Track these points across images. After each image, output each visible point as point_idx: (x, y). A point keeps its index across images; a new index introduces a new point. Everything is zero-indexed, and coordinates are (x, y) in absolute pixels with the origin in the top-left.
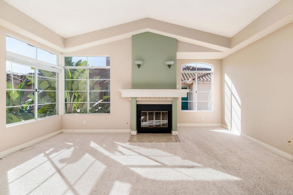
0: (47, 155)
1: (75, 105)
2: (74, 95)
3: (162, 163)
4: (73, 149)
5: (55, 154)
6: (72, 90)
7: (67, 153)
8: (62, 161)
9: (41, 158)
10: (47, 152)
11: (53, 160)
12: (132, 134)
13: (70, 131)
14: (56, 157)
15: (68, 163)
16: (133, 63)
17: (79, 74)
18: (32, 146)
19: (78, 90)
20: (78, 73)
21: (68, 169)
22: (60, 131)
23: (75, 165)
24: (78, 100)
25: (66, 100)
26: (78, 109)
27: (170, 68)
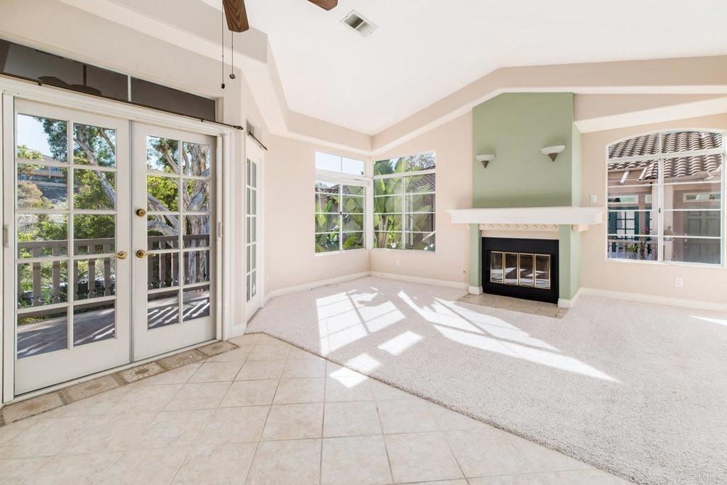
0: (349, 295)
1: (390, 237)
2: (389, 220)
3: (483, 330)
4: (375, 295)
5: (356, 295)
6: (385, 212)
7: (368, 297)
8: (361, 302)
9: (343, 295)
10: (349, 292)
11: (353, 299)
12: (470, 291)
13: (379, 274)
14: (356, 298)
15: (366, 305)
16: (475, 160)
17: (396, 185)
18: (337, 284)
19: (393, 212)
20: (394, 183)
21: (365, 311)
22: (367, 273)
23: (372, 309)
24: (393, 228)
25: (376, 228)
26: (393, 242)
27: (553, 160)
